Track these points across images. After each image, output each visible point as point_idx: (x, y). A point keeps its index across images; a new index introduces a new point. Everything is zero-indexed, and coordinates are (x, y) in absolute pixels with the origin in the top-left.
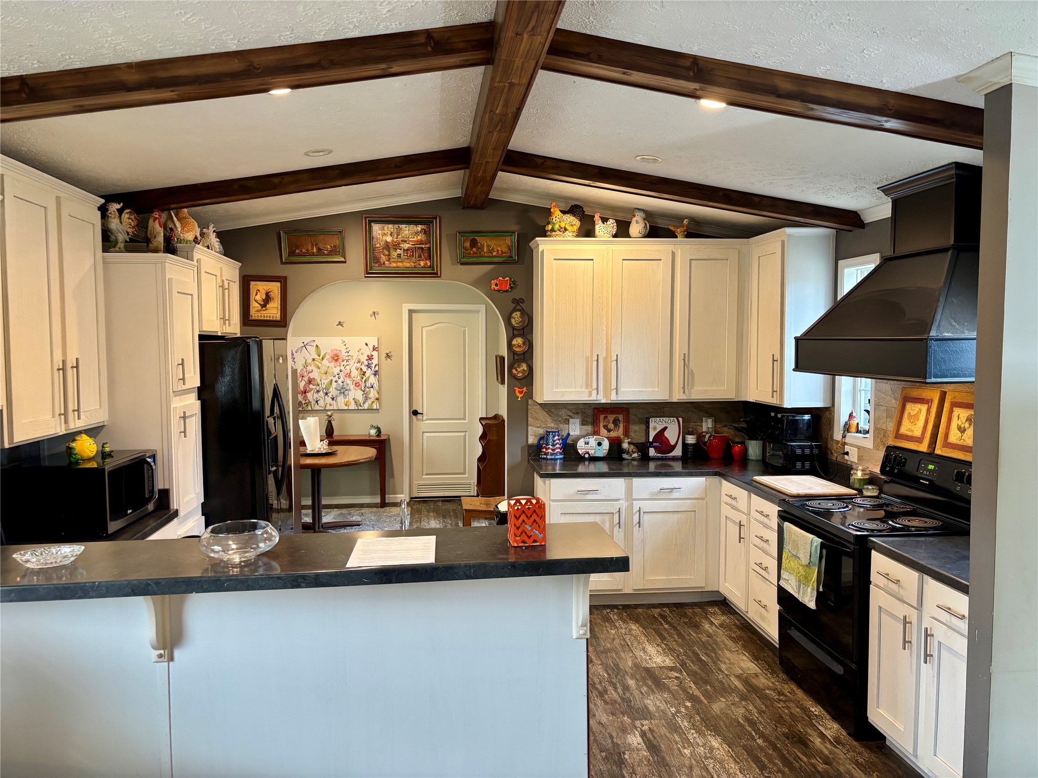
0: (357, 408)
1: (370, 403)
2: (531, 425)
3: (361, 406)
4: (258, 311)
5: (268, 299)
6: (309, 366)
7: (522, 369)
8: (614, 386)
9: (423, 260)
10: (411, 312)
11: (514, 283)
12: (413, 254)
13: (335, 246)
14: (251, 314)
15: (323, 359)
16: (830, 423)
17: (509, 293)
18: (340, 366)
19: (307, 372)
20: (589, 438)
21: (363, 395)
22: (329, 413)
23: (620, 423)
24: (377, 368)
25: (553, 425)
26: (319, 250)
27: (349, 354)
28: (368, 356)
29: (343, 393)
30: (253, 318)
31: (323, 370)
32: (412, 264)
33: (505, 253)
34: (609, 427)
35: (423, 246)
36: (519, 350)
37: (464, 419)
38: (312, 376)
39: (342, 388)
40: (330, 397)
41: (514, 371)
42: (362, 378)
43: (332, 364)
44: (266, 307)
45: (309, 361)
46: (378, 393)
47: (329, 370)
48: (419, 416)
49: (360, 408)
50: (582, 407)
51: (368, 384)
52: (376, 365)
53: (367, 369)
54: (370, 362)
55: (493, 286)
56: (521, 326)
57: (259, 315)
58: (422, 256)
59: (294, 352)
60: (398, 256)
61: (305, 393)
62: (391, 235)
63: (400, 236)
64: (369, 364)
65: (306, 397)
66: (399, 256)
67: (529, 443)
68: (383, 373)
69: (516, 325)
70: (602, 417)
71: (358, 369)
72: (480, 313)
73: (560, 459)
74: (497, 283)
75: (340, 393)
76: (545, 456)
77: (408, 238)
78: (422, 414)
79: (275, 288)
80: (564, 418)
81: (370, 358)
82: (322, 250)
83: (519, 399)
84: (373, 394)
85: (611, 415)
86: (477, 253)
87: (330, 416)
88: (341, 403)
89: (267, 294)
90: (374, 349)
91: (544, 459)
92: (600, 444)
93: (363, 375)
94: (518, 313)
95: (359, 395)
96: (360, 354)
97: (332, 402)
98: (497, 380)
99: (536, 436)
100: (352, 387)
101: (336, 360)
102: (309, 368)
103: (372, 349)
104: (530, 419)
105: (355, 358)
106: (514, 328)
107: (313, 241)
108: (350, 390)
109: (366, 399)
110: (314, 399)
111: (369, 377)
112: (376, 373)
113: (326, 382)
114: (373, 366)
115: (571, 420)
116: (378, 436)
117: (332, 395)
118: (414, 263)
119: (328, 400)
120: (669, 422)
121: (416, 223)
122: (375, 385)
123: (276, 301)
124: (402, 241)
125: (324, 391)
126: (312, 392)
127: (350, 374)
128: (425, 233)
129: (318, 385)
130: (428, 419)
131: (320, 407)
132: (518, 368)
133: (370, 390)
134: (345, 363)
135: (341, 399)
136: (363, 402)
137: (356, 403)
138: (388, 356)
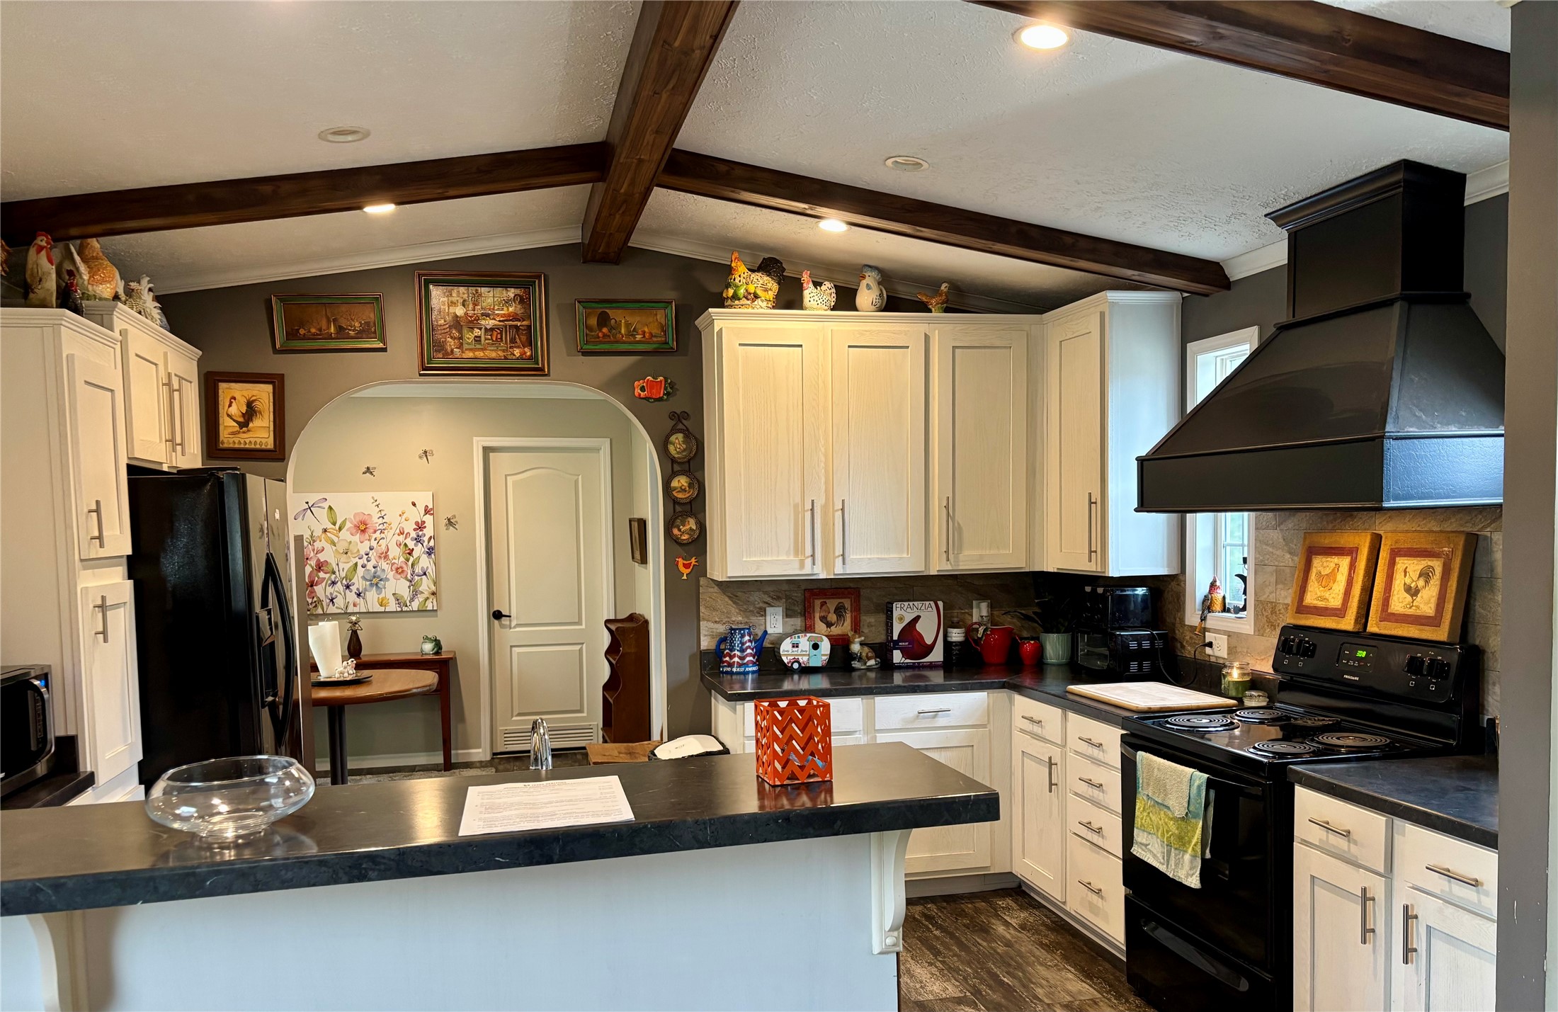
0: (399, 609)
1: (421, 600)
2: (704, 619)
3: (406, 606)
4: (233, 433)
5: (251, 413)
6: (318, 541)
7: (688, 527)
8: (839, 551)
9: (518, 347)
10: (487, 451)
11: (672, 385)
12: (502, 336)
13: (367, 324)
14: (221, 438)
15: (340, 529)
16: (1178, 600)
17: (665, 403)
18: (369, 540)
19: (313, 550)
20: (799, 637)
21: (409, 587)
22: (354, 618)
23: (845, 612)
24: (432, 543)
25: (740, 618)
26: (340, 329)
27: (384, 521)
28: (417, 523)
29: (377, 585)
30: (226, 446)
31: (341, 547)
32: (501, 353)
33: (655, 336)
34: (829, 619)
35: (519, 324)
36: (683, 497)
37: (579, 623)
38: (322, 557)
39: (374, 577)
40: (353, 592)
41: (675, 531)
42: (408, 560)
43: (357, 538)
44: (247, 426)
45: (318, 532)
46: (435, 584)
47: (351, 547)
48: (505, 621)
49: (405, 609)
50: (785, 587)
51: (418, 570)
52: (430, 538)
53: (416, 545)
54: (420, 533)
55: (637, 391)
56: (686, 456)
57: (237, 440)
58: (518, 340)
60: (476, 341)
61: (312, 586)
62: (464, 305)
63: (479, 307)
64: (418, 536)
65: (313, 592)
66: (477, 339)
67: (702, 648)
68: (443, 550)
69: (676, 456)
70: (818, 603)
71: (400, 545)
72: (602, 452)
73: (753, 672)
74: (644, 386)
75: (371, 585)
76: (729, 669)
77: (493, 309)
78: (510, 616)
79: (263, 393)
80: (757, 606)
81: (420, 526)
82: (346, 329)
83: (685, 577)
84: (426, 585)
85: (832, 600)
86: (609, 336)
87: (356, 623)
88: (372, 601)
89: (250, 404)
90: (427, 511)
91: (727, 673)
92: (816, 647)
93: (410, 554)
94: (680, 436)
95: (403, 588)
96: (403, 519)
97: (357, 600)
98: (633, 558)
99: (712, 636)
100: (391, 575)
101: (363, 531)
102: (318, 545)
103: (423, 512)
104: (702, 609)
105: (394, 526)
106: (673, 461)
107: (329, 314)
108: (387, 579)
109: (415, 594)
110: (326, 596)
111: (419, 558)
112: (430, 551)
113: (347, 566)
114: (426, 539)
115: (769, 610)
116: (437, 653)
117: (358, 589)
118: (504, 351)
119: (351, 596)
120: (923, 608)
121: (506, 285)
122: (430, 570)
123: (266, 415)
124: (483, 315)
125: (344, 582)
126: (324, 584)
127: (386, 553)
128: (522, 301)
129: (334, 573)
130: (518, 625)
131: (337, 608)
132: (681, 527)
133: (421, 579)
134: (377, 535)
135: (372, 596)
136: (409, 599)
137: (398, 600)
138: (450, 523)
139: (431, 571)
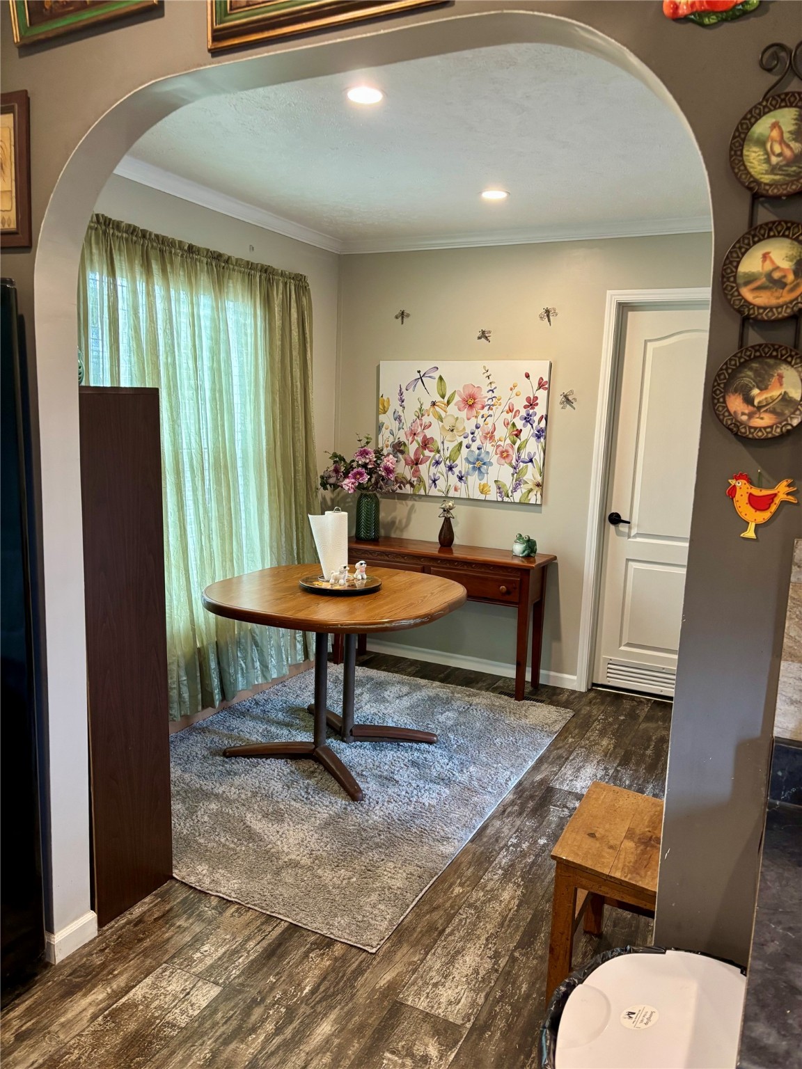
0: (500, 499)
1: (524, 491)
2: (793, 657)
3: (508, 497)
6: (426, 415)
7: (775, 393)
10: (624, 309)
15: (449, 403)
18: (476, 417)
21: (513, 475)
22: (451, 504)
24: (543, 424)
27: (493, 395)
28: (528, 399)
29: (479, 469)
31: (448, 423)
36: (774, 302)
38: (429, 433)
39: (478, 460)
40: (455, 475)
41: (736, 404)
42: (514, 443)
43: (464, 414)
45: (427, 406)
46: (542, 474)
47: (457, 424)
48: (623, 528)
49: (506, 499)
51: (524, 456)
52: (542, 417)
53: (524, 426)
54: (531, 411)
59: (404, 390)
61: (417, 464)
64: (528, 415)
65: (417, 471)
68: (555, 432)
69: (766, 179)
71: (508, 424)
75: (474, 468)
78: (629, 523)
79: (4, 131)
81: (532, 403)
84: (531, 474)
87: (449, 510)
88: (473, 487)
90: (541, 385)
93: (517, 436)
95: (506, 475)
96: (514, 395)
97: (459, 484)
100: (494, 458)
101: (471, 406)
102: (426, 420)
103: (536, 386)
105: (503, 401)
106: (757, 195)
108: (491, 464)
109: (518, 484)
110: (429, 476)
111: (527, 441)
112: (540, 434)
113: (451, 446)
114: (536, 419)
116: (528, 557)
117: (460, 472)
119: (453, 479)
125: (448, 462)
126: (428, 463)
127: (492, 433)
129: (438, 452)
130: (639, 535)
131: (439, 490)
132: (756, 391)
133: (527, 467)
134: (485, 411)
135: (473, 480)
136: (511, 488)
137: (499, 488)
138: (567, 400)
139: (538, 458)
